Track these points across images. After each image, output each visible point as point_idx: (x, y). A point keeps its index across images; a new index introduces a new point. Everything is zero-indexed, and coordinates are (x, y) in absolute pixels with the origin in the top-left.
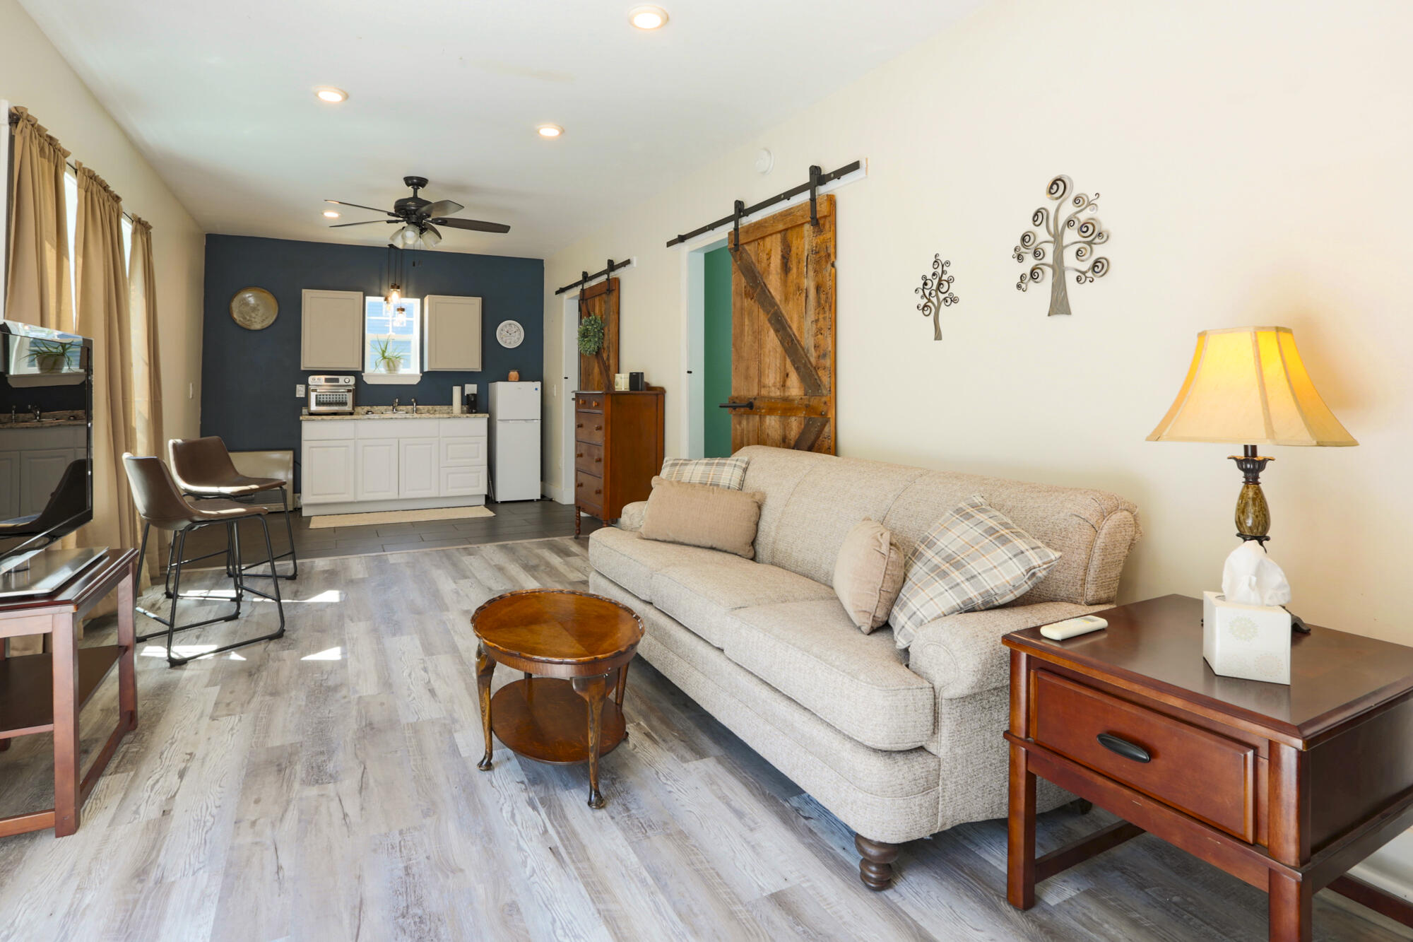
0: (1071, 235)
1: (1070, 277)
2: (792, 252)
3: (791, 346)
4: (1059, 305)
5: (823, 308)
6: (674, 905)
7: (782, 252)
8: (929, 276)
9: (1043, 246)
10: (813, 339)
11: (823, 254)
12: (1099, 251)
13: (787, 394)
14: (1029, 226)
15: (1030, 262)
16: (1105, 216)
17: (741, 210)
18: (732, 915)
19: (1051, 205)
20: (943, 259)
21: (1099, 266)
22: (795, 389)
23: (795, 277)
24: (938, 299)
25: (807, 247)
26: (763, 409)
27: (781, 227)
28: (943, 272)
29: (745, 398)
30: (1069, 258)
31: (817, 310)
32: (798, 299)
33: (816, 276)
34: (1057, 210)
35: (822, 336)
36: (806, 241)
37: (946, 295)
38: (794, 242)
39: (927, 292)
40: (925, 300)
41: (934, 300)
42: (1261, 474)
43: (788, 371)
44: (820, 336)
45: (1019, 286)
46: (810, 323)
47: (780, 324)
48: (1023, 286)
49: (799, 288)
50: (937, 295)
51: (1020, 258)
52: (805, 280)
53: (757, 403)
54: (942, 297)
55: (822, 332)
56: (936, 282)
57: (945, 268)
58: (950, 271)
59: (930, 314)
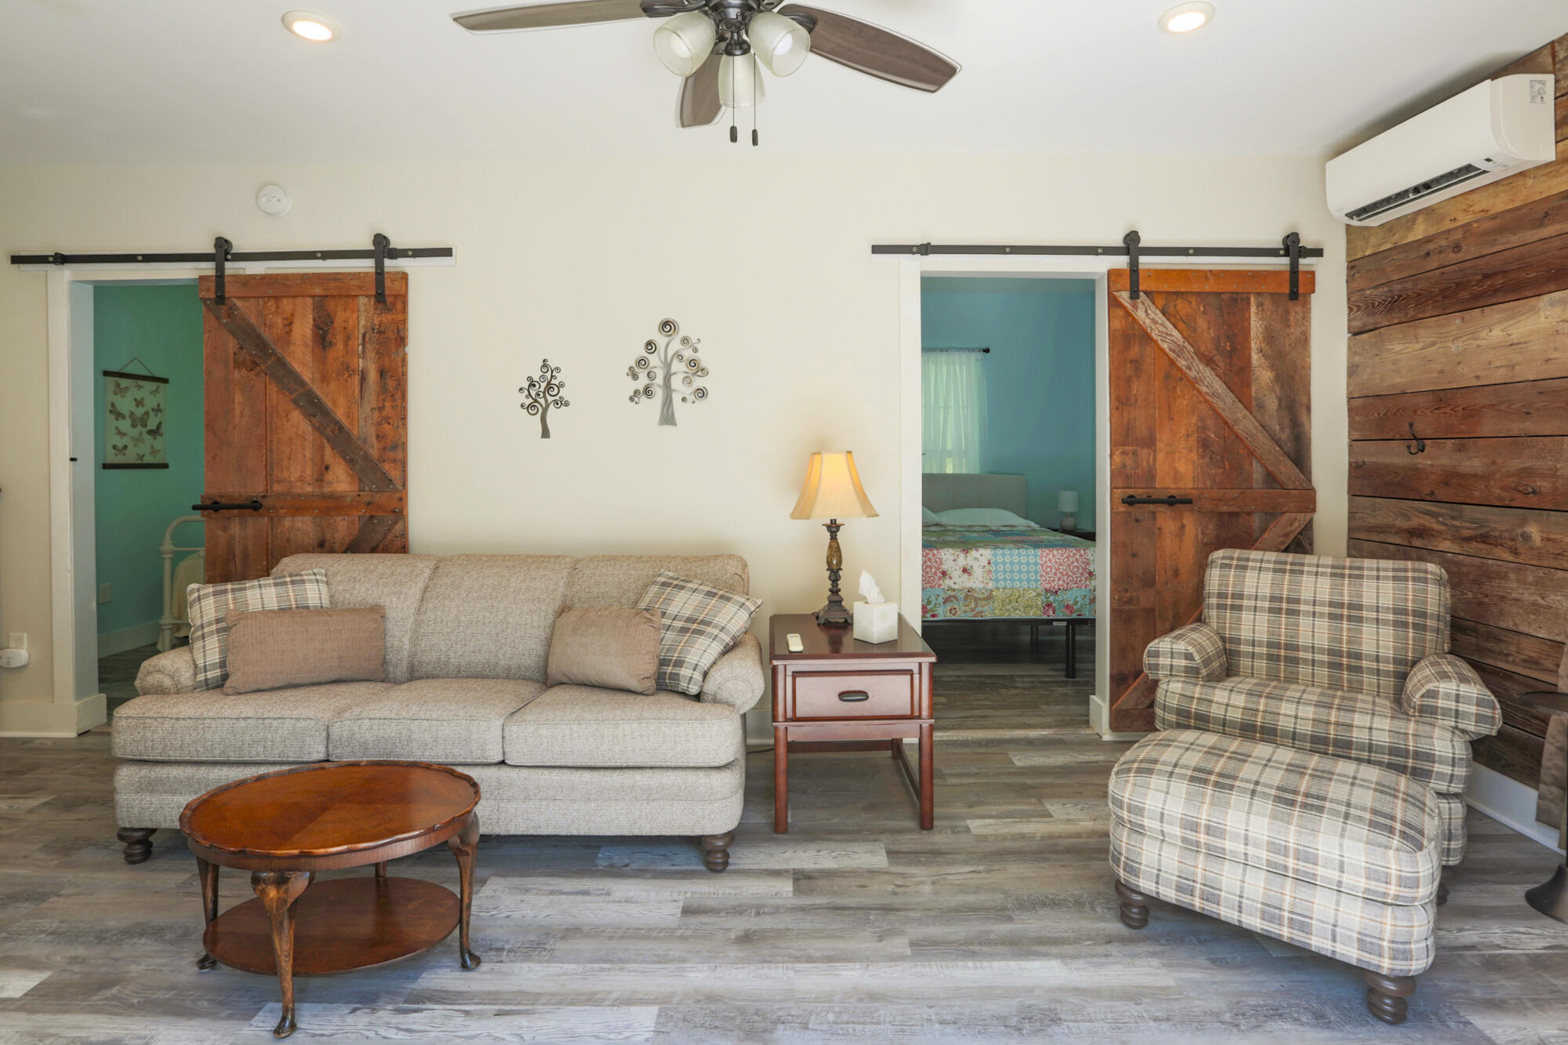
0: (678, 367)
1: (676, 399)
2: (336, 325)
3: (335, 435)
4: (668, 418)
5: (392, 395)
6: (644, 962)
7: (314, 320)
8: (536, 378)
9: (655, 370)
10: (373, 429)
11: (392, 335)
12: (699, 382)
13: (326, 490)
14: (643, 353)
15: (643, 381)
16: (705, 358)
17: (223, 250)
18: (682, 938)
19: (661, 340)
20: (552, 364)
21: (702, 393)
22: (341, 481)
23: (341, 354)
24: (546, 401)
25: (362, 323)
26: (282, 508)
27: (318, 291)
28: (552, 376)
29: (241, 496)
30: (676, 382)
31: (381, 398)
32: (346, 381)
33: (379, 358)
34: (668, 345)
35: (390, 427)
36: (362, 315)
37: (557, 398)
38: (339, 314)
39: (533, 394)
40: (531, 400)
41: (542, 401)
42: (838, 534)
43: (327, 463)
44: (386, 425)
45: (631, 399)
46: (369, 409)
47: (314, 407)
48: (636, 399)
49: (347, 368)
50: (544, 396)
51: (635, 377)
52: (361, 361)
53: (267, 503)
54: (550, 399)
55: (390, 421)
56: (543, 385)
57: (554, 373)
58: (560, 378)
59: (537, 413)
